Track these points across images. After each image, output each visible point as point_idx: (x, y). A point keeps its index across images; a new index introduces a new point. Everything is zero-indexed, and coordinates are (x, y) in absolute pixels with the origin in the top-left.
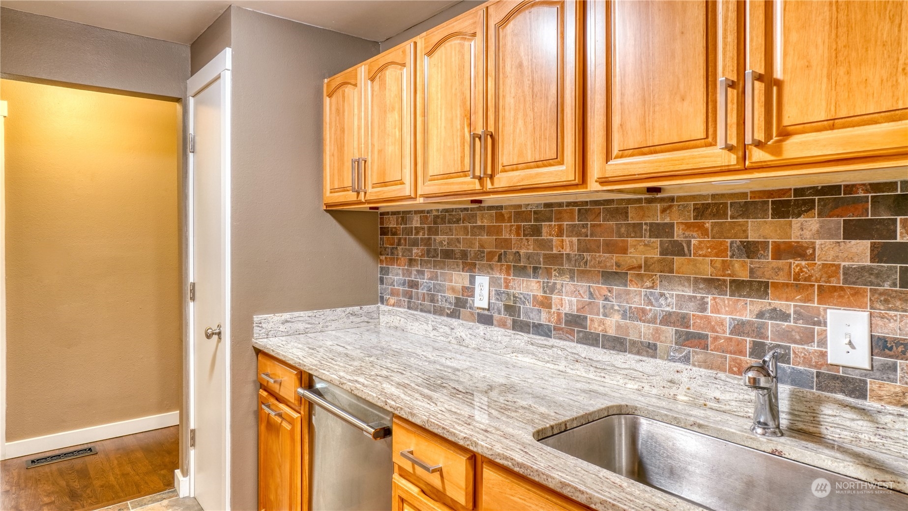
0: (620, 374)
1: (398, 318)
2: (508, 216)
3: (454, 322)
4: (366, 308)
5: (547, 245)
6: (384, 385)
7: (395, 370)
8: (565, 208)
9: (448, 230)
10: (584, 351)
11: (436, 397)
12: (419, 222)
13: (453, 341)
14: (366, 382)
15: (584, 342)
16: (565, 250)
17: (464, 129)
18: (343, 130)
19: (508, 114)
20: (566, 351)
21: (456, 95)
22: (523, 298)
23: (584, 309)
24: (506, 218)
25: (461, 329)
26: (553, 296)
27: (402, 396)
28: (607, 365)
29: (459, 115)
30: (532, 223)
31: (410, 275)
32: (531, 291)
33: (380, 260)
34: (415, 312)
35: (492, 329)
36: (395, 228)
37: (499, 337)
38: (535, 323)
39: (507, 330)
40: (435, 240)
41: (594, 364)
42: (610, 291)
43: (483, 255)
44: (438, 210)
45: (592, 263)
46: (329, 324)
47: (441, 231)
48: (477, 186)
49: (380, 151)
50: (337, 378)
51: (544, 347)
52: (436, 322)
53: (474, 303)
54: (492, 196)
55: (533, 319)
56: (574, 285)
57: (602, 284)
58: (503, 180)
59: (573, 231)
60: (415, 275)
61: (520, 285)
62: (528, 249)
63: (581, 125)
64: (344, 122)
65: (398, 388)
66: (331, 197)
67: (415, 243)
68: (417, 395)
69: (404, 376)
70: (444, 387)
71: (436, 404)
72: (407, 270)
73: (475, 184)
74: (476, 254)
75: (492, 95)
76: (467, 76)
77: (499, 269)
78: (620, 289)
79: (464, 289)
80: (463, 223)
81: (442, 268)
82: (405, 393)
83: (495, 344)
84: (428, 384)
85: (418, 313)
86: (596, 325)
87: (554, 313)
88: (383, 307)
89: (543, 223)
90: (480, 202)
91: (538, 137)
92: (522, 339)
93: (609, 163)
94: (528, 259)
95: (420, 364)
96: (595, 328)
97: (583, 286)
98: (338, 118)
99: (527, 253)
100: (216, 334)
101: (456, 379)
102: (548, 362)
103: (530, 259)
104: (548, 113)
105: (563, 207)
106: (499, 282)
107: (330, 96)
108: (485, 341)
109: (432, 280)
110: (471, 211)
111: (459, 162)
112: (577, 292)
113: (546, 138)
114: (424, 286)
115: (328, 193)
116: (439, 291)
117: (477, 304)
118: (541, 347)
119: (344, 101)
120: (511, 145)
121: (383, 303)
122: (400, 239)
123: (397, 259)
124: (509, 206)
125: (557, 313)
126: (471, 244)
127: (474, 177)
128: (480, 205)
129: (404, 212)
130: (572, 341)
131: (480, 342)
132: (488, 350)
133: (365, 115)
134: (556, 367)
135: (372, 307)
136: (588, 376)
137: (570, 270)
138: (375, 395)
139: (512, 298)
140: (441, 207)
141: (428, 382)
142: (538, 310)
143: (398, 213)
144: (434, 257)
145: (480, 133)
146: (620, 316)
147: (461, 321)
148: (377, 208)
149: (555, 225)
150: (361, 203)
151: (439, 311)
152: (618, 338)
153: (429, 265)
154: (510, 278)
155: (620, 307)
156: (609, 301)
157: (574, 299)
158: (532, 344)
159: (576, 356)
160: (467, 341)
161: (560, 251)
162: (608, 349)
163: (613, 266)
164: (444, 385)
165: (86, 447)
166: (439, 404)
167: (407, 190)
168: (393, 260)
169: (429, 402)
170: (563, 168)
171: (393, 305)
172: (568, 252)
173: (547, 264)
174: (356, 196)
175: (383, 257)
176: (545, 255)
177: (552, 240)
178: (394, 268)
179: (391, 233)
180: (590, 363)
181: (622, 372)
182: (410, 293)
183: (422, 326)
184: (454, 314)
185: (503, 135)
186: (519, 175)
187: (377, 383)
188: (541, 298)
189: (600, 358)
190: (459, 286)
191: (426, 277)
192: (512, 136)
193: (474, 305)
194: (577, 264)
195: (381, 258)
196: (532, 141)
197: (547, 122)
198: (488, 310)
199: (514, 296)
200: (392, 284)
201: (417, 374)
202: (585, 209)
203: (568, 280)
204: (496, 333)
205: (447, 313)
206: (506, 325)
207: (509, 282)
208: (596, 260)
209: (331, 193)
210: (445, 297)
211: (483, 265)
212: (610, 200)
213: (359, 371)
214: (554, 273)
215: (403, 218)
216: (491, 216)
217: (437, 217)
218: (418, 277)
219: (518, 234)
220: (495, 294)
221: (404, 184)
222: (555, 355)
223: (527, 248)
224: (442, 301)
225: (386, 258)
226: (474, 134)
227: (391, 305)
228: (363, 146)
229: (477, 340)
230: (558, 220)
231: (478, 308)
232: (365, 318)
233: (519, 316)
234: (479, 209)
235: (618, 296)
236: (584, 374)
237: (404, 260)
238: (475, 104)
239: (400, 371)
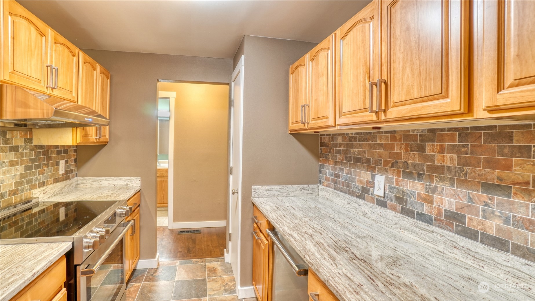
0: (500, 269)
1: (328, 193)
2: (399, 137)
3: (361, 201)
4: (311, 186)
5: (432, 158)
6: (307, 242)
7: (318, 230)
8: (446, 132)
9: (358, 145)
10: (462, 241)
11: (338, 259)
12: (341, 140)
13: (360, 213)
14: (297, 237)
15: (463, 234)
16: (446, 163)
17: (365, 80)
18: (298, 91)
19: (398, 66)
20: (444, 238)
21: (360, 59)
22: (409, 194)
23: (463, 209)
24: (398, 139)
25: (365, 206)
26: (434, 196)
27: (316, 253)
28: (487, 258)
29: (362, 72)
30: (418, 143)
31: (335, 170)
32: (416, 189)
33: (320, 160)
34: (338, 192)
35: (386, 210)
36: (328, 143)
37: (391, 217)
38: (418, 212)
39: (397, 213)
40: (350, 151)
41: (472, 254)
42: (490, 199)
43: (381, 162)
44: (352, 133)
45: (472, 175)
46: (291, 193)
47: (354, 146)
48: (374, 117)
49: (316, 100)
50: (282, 230)
51: (426, 231)
52: (350, 200)
53: (374, 191)
54: (385, 124)
55: (417, 209)
56: (453, 190)
57: (482, 192)
58: (393, 113)
59: (453, 149)
60: (338, 171)
61: (408, 184)
62: (414, 161)
63: (467, 63)
64: (298, 86)
65: (315, 246)
66: (292, 126)
67: (339, 152)
68: (326, 255)
69: (322, 236)
70: (347, 251)
71: (337, 266)
72: (334, 167)
73: (372, 116)
74: (376, 161)
75: (385, 55)
76: (367, 46)
77: (392, 172)
78: (503, 200)
79: (368, 182)
80: (368, 141)
81: (354, 168)
82: (319, 251)
83: (388, 220)
84: (336, 246)
85: (339, 192)
86: (475, 223)
87: (435, 207)
88: (321, 186)
89: (427, 143)
90: (379, 128)
91: (424, 78)
92: (408, 221)
93: (500, 93)
94: (414, 167)
95: (335, 228)
96: (474, 226)
97: (463, 192)
98: (296, 84)
99: (413, 163)
100: (236, 192)
101: (356, 245)
102: (429, 242)
103: (416, 168)
104: (433, 59)
105: (445, 131)
106: (392, 180)
107: (292, 74)
108: (381, 217)
109: (348, 174)
110: (373, 134)
111: (362, 102)
112: (457, 196)
113: (431, 79)
114: (344, 178)
115: (290, 125)
116: (352, 181)
117: (376, 192)
118: (423, 230)
119: (298, 75)
120: (401, 87)
121: (321, 184)
122: (330, 150)
123: (329, 160)
124: (400, 131)
125: (438, 208)
126: (373, 155)
127: (372, 111)
128: (379, 130)
129: (333, 134)
130: (452, 232)
131: (377, 217)
132: (383, 223)
133: (308, 80)
134: (436, 247)
135: (314, 186)
136: (465, 261)
137: (451, 178)
138: (299, 249)
139: (401, 192)
140: (354, 132)
141: (336, 245)
142: (422, 203)
143: (329, 135)
144: (349, 161)
145: (376, 82)
146: (502, 221)
147: (365, 202)
148: (318, 132)
149: (437, 145)
150: (306, 129)
151: (352, 193)
152: (499, 239)
153: (346, 166)
154: (400, 179)
155: (501, 214)
156: (489, 207)
157: (454, 201)
158: (416, 226)
159: (455, 244)
160: (369, 215)
161: (441, 164)
162: (487, 245)
163: (494, 179)
164: (347, 249)
165: (198, 229)
166: (339, 266)
167: (330, 122)
168: (327, 161)
169: (332, 263)
170: (448, 100)
171: (326, 186)
172: (448, 164)
173: (430, 172)
174: (303, 126)
175: (321, 159)
176: (428, 165)
177: (434, 155)
178: (327, 165)
179: (326, 146)
180: (468, 252)
181: (503, 268)
182: (335, 180)
183: (342, 201)
184: (361, 197)
185: (394, 81)
186: (407, 109)
187: (303, 239)
188: (424, 195)
189: (478, 250)
190: (365, 180)
191: (344, 172)
192: (401, 81)
193: (374, 193)
194: (457, 175)
195: (320, 159)
196: (418, 82)
197: (432, 66)
198: (384, 197)
199: (403, 191)
200: (326, 174)
201: (330, 236)
202: (465, 133)
203: (448, 186)
204: (389, 213)
205: (357, 195)
206: (396, 210)
207: (399, 182)
208: (476, 173)
209: (292, 124)
210: (355, 185)
211: (381, 169)
212: (492, 126)
213: (296, 228)
214: (435, 179)
215: (332, 137)
216: (387, 137)
217: (351, 137)
218: (340, 172)
219: (407, 150)
220: (389, 188)
221: (328, 118)
222: (435, 239)
223: (414, 159)
224: (354, 187)
225: (323, 160)
226: (372, 82)
227: (325, 186)
228: (307, 98)
229: (376, 215)
230: (439, 141)
231: (376, 195)
232: (311, 191)
233: (406, 205)
234: (379, 133)
235: (500, 204)
236: (461, 259)
237: (332, 161)
238: (373, 63)
239: (320, 231)
